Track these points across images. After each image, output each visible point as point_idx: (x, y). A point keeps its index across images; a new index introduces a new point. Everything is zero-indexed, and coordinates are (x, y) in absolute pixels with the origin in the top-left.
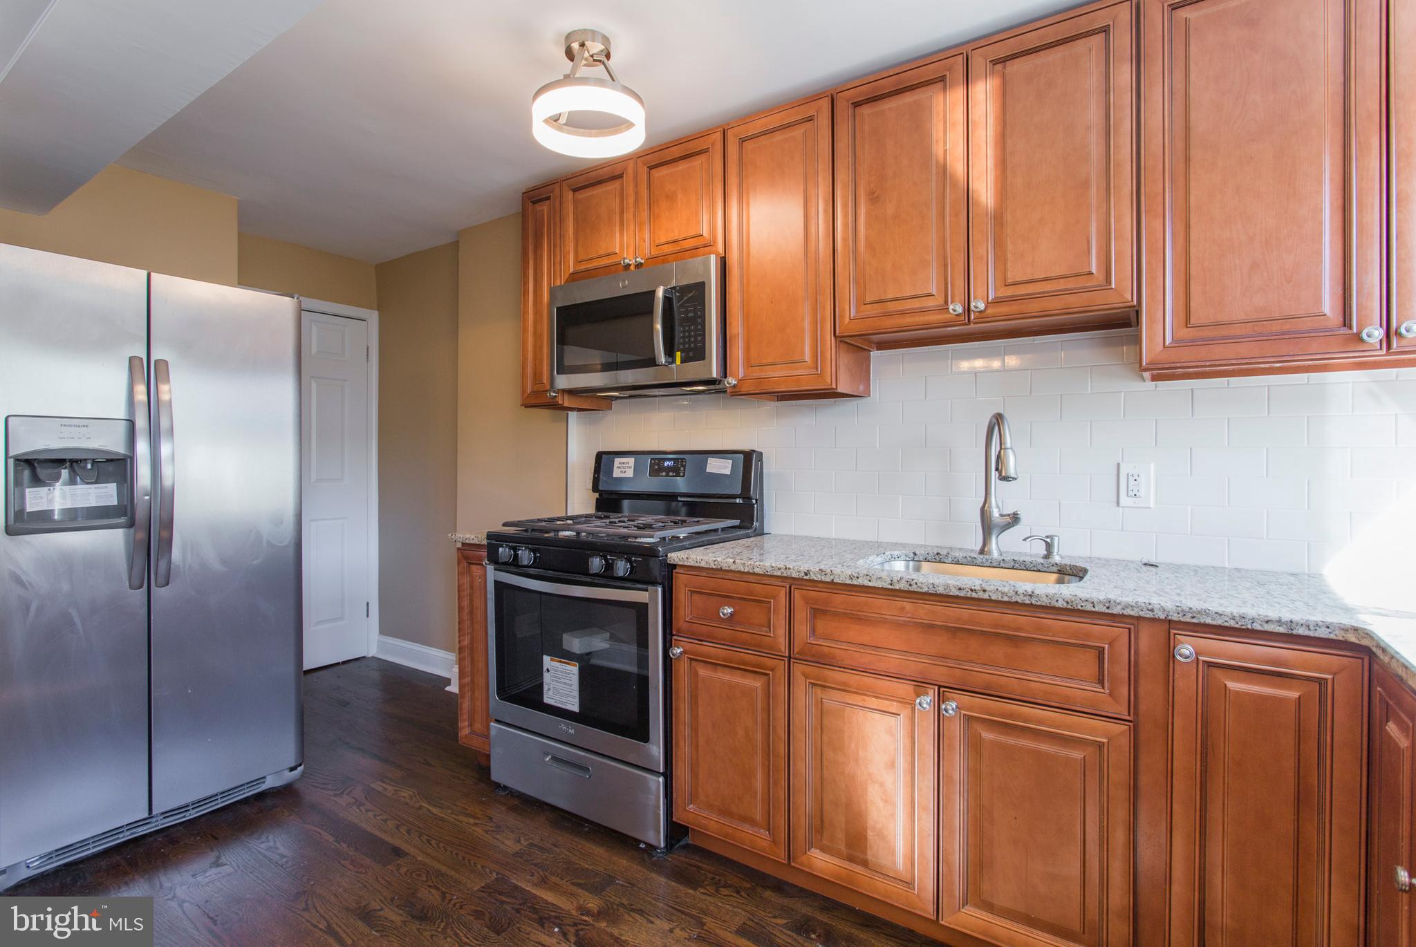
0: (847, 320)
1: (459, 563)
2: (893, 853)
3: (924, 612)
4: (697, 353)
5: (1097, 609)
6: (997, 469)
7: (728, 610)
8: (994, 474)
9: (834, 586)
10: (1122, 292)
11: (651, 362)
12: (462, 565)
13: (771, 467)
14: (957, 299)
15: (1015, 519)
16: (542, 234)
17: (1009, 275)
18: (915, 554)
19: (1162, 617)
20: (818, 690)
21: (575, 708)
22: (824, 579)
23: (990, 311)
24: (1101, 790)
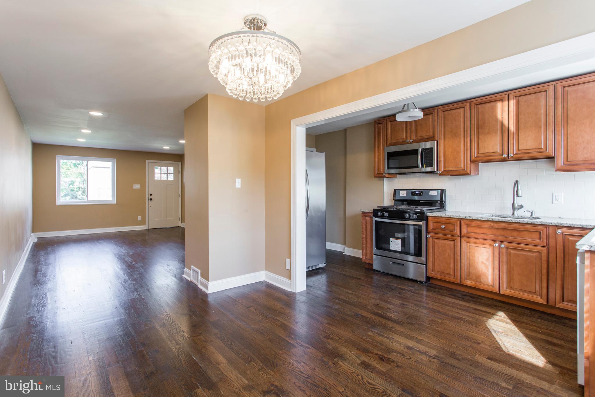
0: (474, 158)
1: (362, 217)
2: (488, 279)
3: (496, 225)
4: (431, 165)
5: (539, 223)
6: (516, 194)
7: (444, 226)
8: (516, 195)
9: (472, 220)
10: (550, 152)
11: (417, 167)
12: (363, 217)
13: (448, 193)
14: (505, 153)
15: (522, 206)
16: (380, 133)
17: (520, 148)
18: (493, 215)
19: (554, 225)
20: (468, 244)
21: (400, 250)
22: (470, 218)
23: (514, 156)
24: (540, 262)
